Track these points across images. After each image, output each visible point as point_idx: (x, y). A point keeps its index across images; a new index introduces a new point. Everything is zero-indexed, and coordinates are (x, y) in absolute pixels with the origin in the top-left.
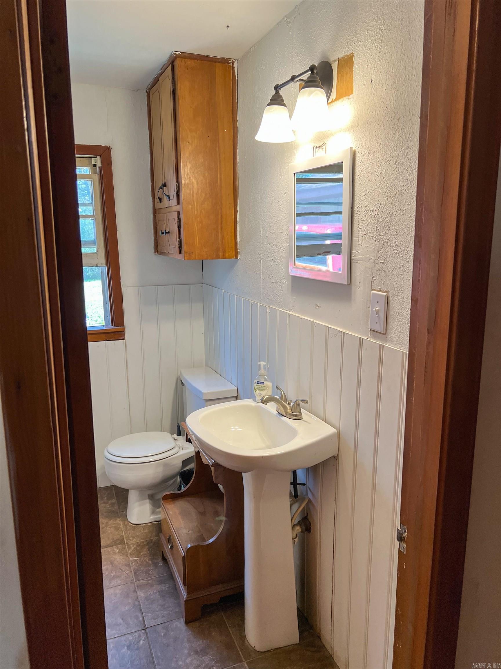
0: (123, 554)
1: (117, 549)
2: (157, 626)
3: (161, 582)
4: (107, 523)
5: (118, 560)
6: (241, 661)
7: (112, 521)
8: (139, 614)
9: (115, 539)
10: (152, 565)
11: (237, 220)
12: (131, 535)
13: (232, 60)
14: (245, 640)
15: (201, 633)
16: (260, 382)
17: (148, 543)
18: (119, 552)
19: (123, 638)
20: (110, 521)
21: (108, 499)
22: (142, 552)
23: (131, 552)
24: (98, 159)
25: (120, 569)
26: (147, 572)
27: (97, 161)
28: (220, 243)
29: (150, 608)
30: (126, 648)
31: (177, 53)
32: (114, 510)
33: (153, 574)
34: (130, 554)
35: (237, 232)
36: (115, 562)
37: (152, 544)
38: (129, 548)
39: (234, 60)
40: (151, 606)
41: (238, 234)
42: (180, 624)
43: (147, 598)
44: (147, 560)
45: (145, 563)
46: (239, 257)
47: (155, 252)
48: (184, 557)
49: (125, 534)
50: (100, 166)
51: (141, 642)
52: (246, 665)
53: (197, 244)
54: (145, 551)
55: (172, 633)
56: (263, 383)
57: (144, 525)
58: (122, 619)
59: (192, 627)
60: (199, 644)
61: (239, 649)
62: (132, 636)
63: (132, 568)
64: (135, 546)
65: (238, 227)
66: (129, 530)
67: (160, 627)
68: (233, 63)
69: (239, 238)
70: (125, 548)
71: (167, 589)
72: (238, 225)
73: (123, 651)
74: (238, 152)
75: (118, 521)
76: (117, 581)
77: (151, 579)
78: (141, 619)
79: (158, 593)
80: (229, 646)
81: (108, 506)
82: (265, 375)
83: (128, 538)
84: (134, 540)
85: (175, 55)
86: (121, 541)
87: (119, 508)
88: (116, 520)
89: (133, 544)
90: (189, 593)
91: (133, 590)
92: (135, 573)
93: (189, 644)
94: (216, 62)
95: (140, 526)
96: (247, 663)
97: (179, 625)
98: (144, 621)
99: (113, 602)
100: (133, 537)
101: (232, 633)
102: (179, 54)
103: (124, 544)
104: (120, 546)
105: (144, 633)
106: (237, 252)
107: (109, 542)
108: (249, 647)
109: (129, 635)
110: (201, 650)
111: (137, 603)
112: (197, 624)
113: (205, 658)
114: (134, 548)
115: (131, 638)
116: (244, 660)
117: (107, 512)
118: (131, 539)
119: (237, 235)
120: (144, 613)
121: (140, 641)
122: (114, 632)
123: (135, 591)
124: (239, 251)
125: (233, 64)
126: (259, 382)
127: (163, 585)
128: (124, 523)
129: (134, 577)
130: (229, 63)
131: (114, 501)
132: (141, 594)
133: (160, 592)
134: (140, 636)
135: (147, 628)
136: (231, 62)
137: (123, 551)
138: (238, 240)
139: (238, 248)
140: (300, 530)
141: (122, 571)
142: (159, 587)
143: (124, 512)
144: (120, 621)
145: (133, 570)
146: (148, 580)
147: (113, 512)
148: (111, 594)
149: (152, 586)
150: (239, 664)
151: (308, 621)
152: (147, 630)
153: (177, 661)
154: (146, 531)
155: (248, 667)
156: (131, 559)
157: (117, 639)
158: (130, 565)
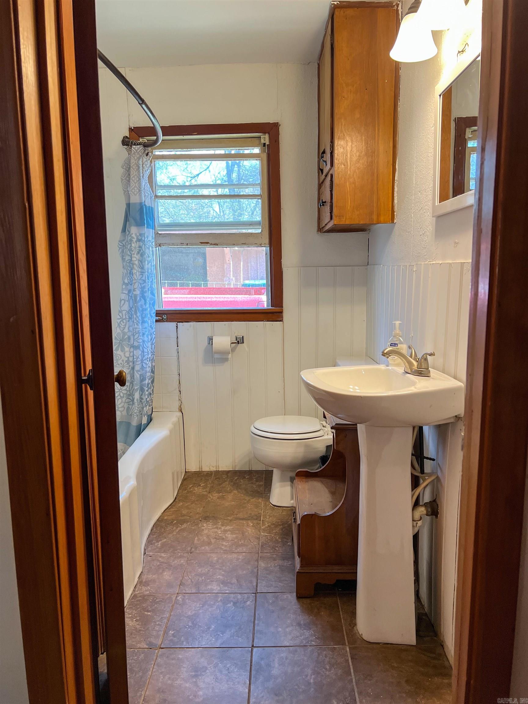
0: (256, 528)
1: (252, 523)
2: (268, 594)
3: (284, 559)
4: (249, 500)
5: (250, 532)
6: (344, 644)
7: (254, 499)
8: (254, 580)
9: (253, 514)
10: (280, 543)
11: (396, 179)
12: (268, 514)
13: (396, 2)
14: (355, 628)
15: (309, 610)
16: (394, 344)
17: (282, 525)
18: (253, 526)
19: (232, 595)
20: (253, 498)
21: (257, 481)
22: (275, 530)
23: (264, 528)
24: (267, 136)
25: (250, 540)
26: (274, 548)
27: (266, 139)
28: (375, 205)
29: (266, 577)
30: (232, 603)
31: (335, 3)
32: (259, 490)
33: (279, 550)
34: (263, 529)
35: (395, 192)
36: (246, 533)
37: (286, 525)
38: (263, 524)
39: (398, 2)
40: (268, 576)
41: (396, 194)
42: (292, 597)
43: (266, 569)
44: (278, 538)
45: (274, 540)
46: (395, 221)
47: (318, 231)
48: (299, 524)
49: (263, 512)
50: (268, 144)
51: (248, 603)
52: (348, 649)
53: (349, 207)
54: (277, 530)
55: (280, 602)
56: (397, 345)
57: (284, 508)
58: (237, 580)
59: (303, 603)
60: (303, 618)
61: (345, 634)
62: (241, 596)
63: (260, 542)
64: (270, 524)
65: (395, 187)
66: (268, 510)
67: (271, 595)
68: (398, 5)
69: (396, 199)
70: (260, 524)
71: (288, 565)
72: (396, 184)
73: (229, 605)
74: (399, 104)
75: (260, 500)
76: (243, 549)
77: (276, 554)
78: (255, 584)
79: (278, 567)
80: (336, 628)
81: (255, 487)
82: (399, 336)
83: (265, 516)
84: (271, 519)
85: (333, 6)
86: (258, 518)
87: (265, 491)
88: (259, 499)
89: (268, 522)
90: (302, 566)
91: (256, 559)
92: (262, 546)
93: (294, 616)
94: (378, 7)
95: (280, 508)
96: (350, 648)
97: (290, 597)
98: (257, 586)
99: (234, 564)
100: (270, 516)
101: (343, 617)
102: (337, 3)
103: (261, 520)
104: (255, 522)
105: (253, 597)
106: (394, 215)
107: (246, 516)
108: (358, 634)
109: (238, 594)
110: (305, 624)
111: (255, 570)
112: (308, 601)
113: (306, 632)
114: (268, 526)
115: (240, 597)
116: (347, 644)
117: (252, 491)
118: (268, 517)
119: (394, 196)
120: (259, 579)
121: (247, 601)
122: (226, 588)
123: (257, 561)
124: (395, 213)
125: (398, 7)
126: (392, 344)
127: (286, 561)
128: (265, 503)
129: (260, 549)
130: (393, 6)
131: (261, 483)
132: (262, 564)
133: (281, 567)
134: (248, 598)
135: (257, 593)
136: (395, 5)
137: (257, 526)
138: (396, 201)
139: (395, 210)
140: (425, 512)
141: (251, 542)
142: (281, 562)
143: (268, 494)
144: (234, 581)
145: (262, 543)
146: (273, 555)
147: (258, 492)
148: (234, 557)
149: (275, 560)
150: (341, 646)
151: (433, 627)
152: (258, 595)
153: (277, 627)
154: (284, 513)
155: (350, 651)
156: (262, 534)
157: (227, 594)
158: (259, 538)
